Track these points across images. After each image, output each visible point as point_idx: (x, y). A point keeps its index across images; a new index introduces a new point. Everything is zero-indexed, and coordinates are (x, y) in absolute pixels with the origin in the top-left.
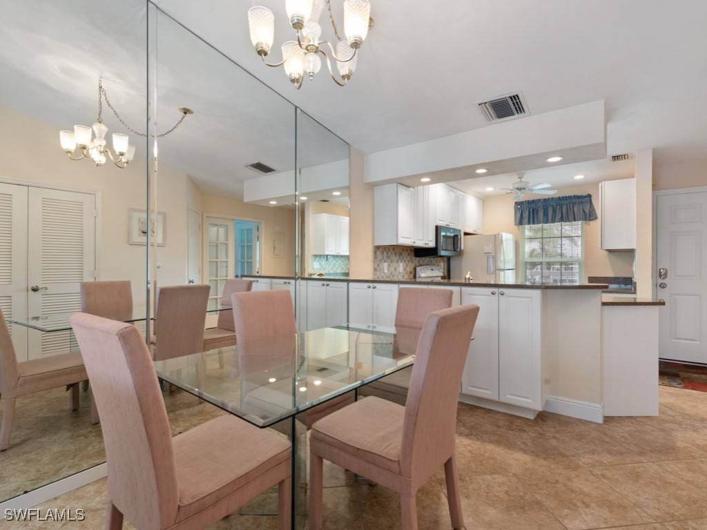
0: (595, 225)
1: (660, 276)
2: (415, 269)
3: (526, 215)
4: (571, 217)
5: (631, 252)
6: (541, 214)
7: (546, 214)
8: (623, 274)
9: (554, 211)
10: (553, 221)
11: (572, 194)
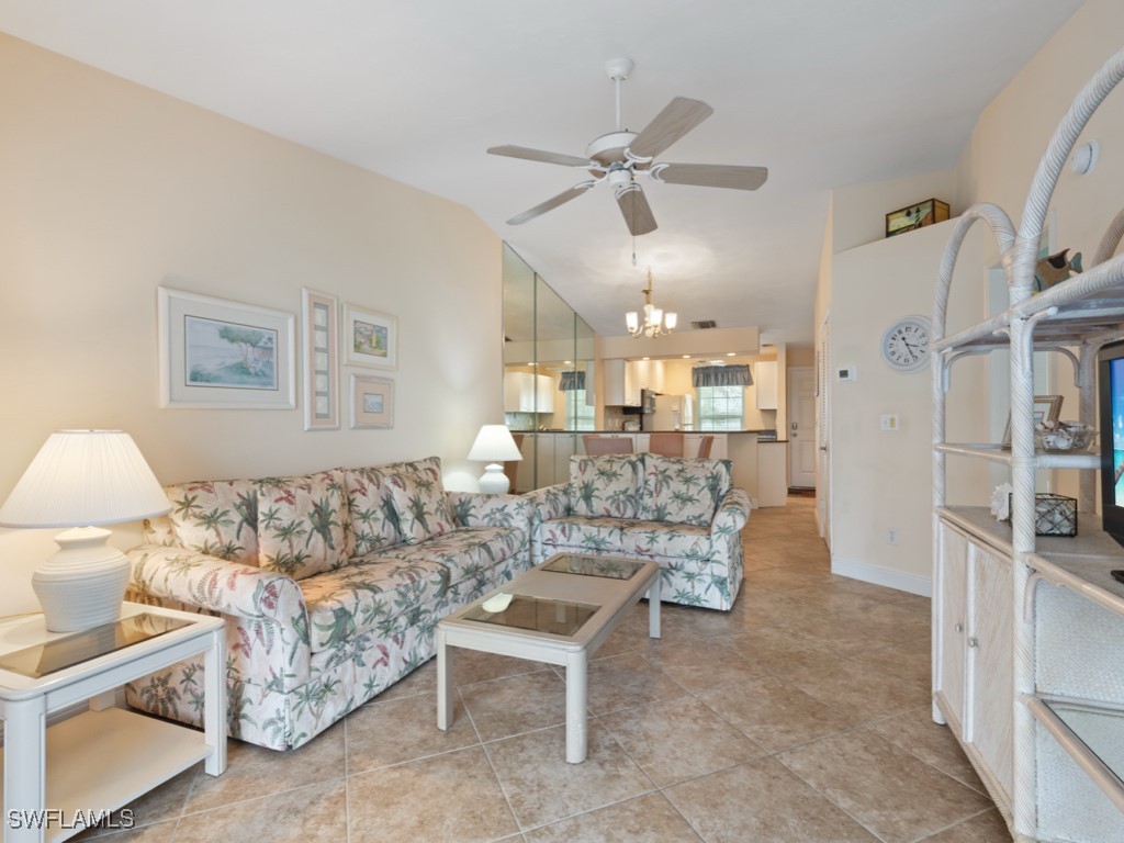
0: (751, 389)
1: (792, 427)
2: (623, 424)
3: (701, 379)
4: (735, 382)
5: (775, 410)
6: (713, 377)
7: (716, 379)
8: (771, 428)
9: (723, 376)
10: (722, 385)
11: (736, 364)
